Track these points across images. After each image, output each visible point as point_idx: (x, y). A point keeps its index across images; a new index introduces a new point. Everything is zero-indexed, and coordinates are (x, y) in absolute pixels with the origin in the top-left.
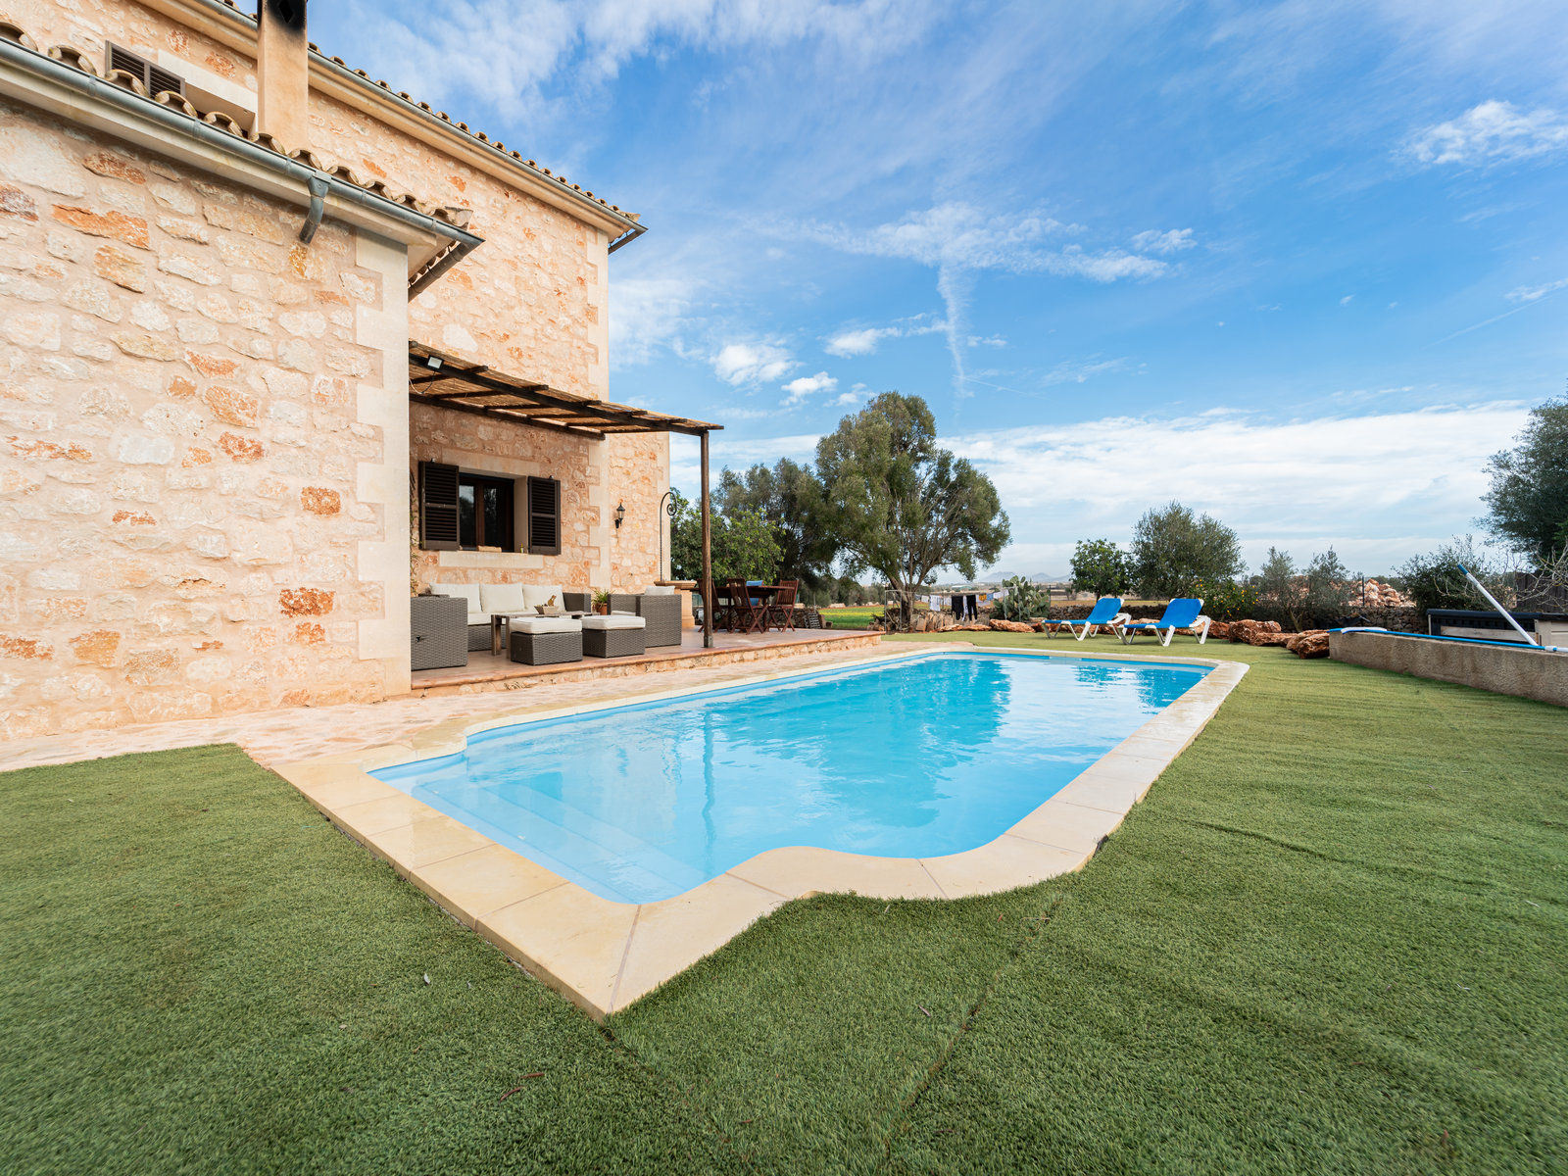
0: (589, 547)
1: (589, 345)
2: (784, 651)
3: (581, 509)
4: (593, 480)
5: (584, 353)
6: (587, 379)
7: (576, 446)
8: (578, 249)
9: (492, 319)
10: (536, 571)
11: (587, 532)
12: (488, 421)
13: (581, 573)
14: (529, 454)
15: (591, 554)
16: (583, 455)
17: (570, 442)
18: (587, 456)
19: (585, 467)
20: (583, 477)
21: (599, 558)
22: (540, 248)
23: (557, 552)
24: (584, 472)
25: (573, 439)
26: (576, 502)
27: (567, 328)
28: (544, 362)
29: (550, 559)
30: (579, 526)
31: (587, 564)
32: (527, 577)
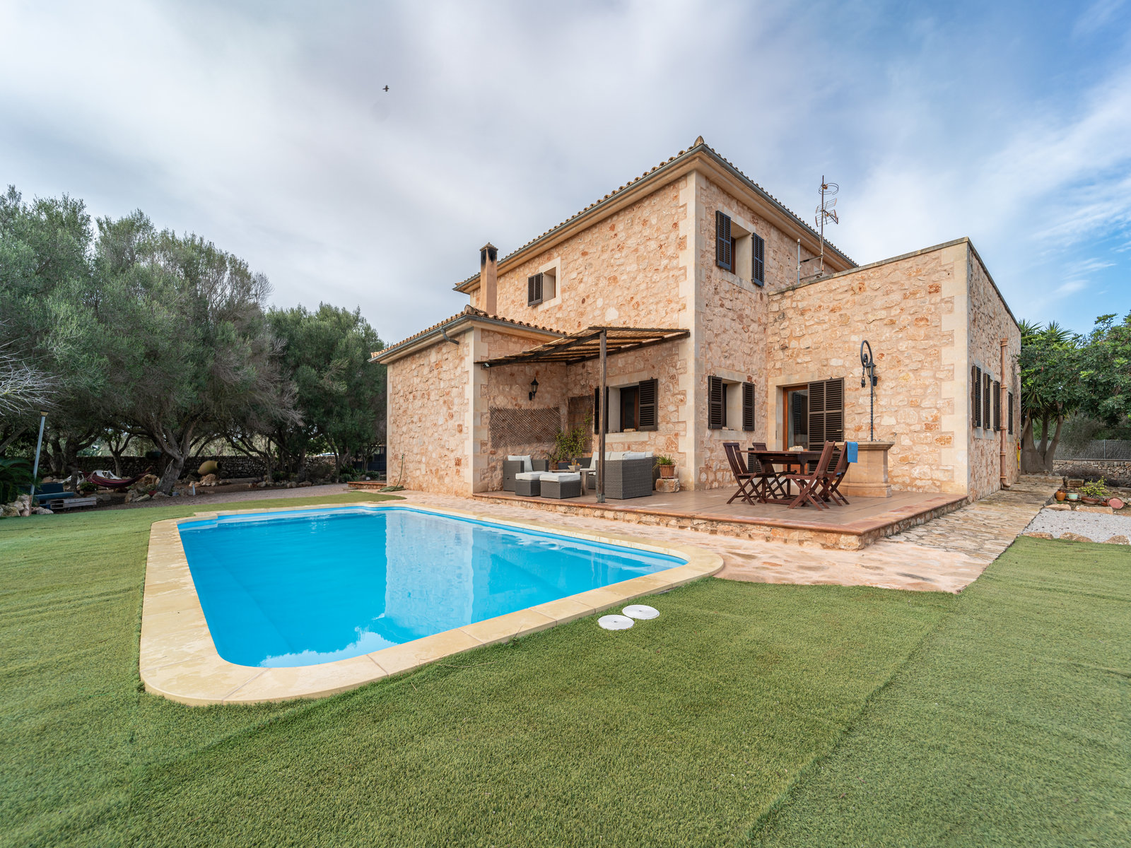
0: (679, 422)
1: (680, 269)
2: (644, 518)
3: (674, 395)
4: (682, 370)
5: (677, 277)
6: (678, 296)
7: (671, 349)
8: (674, 203)
9: (626, 292)
10: (643, 443)
11: (677, 411)
12: (620, 355)
13: (672, 442)
14: (642, 366)
15: (680, 427)
16: (675, 354)
17: (666, 349)
18: (678, 354)
19: (676, 363)
20: (675, 371)
21: (685, 430)
22: (651, 226)
23: (656, 429)
24: (675, 367)
25: (668, 345)
26: (669, 390)
27: (666, 267)
28: (651, 301)
29: (653, 434)
30: (671, 408)
31: (676, 435)
32: (640, 447)
